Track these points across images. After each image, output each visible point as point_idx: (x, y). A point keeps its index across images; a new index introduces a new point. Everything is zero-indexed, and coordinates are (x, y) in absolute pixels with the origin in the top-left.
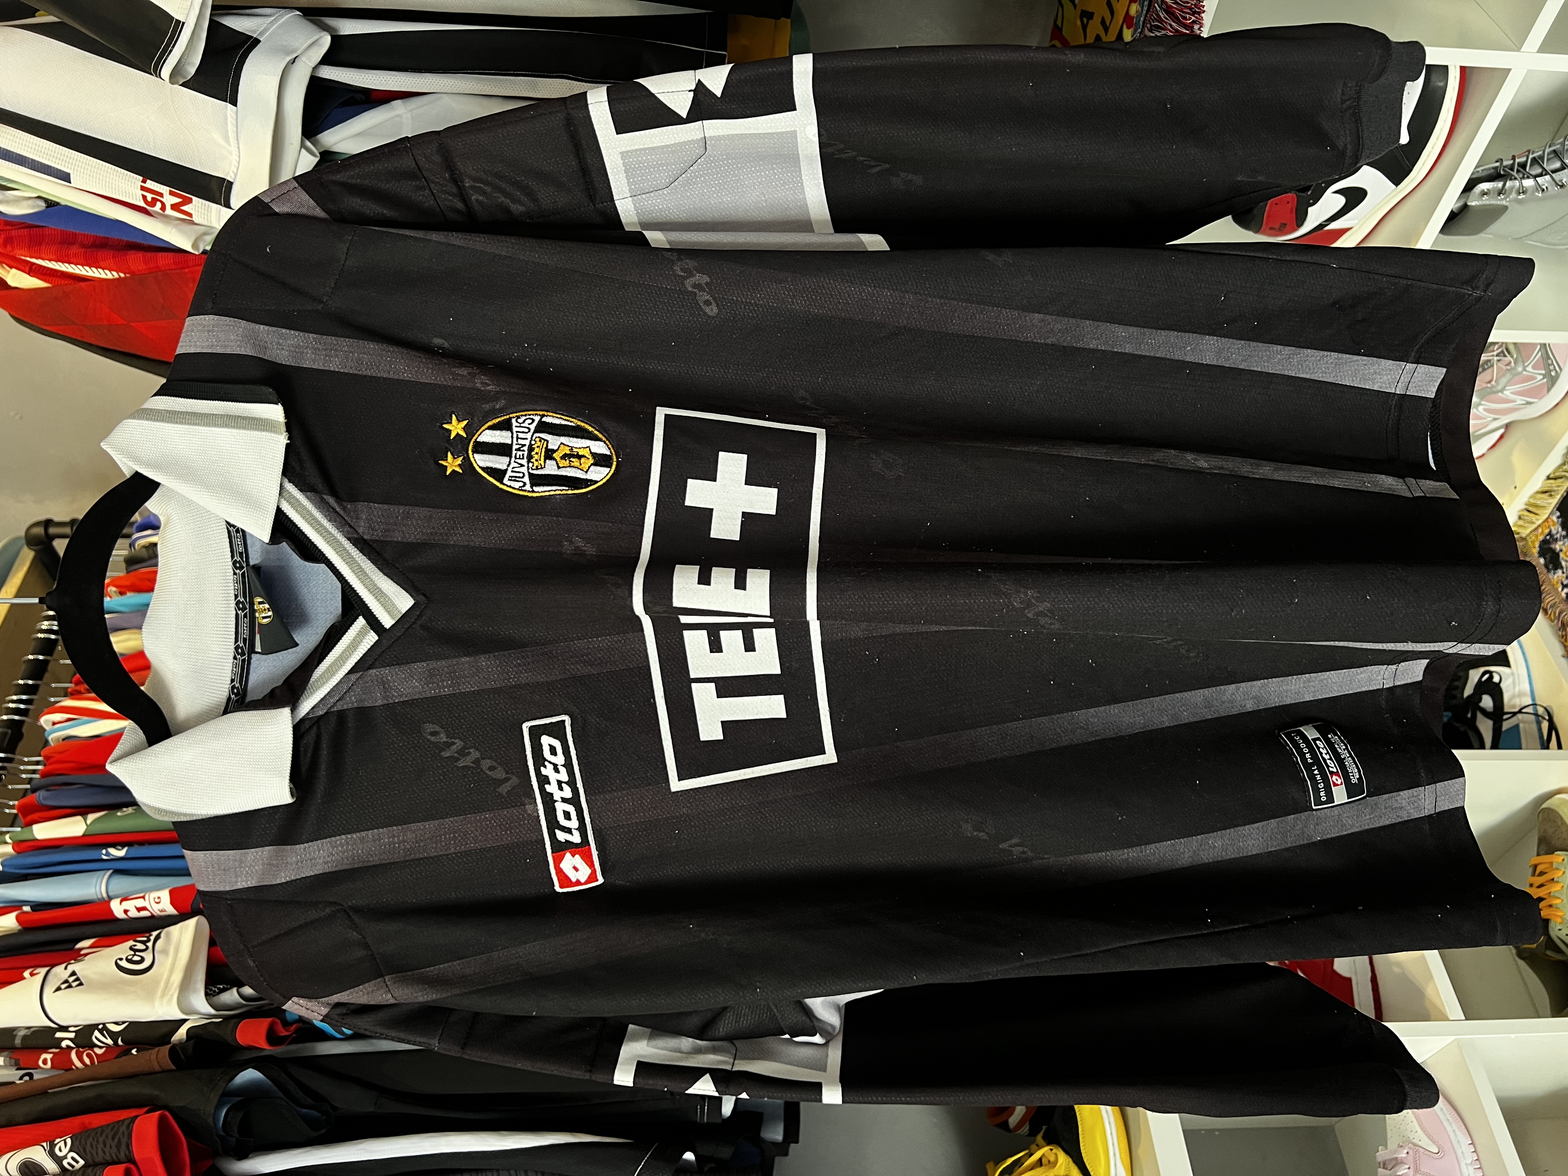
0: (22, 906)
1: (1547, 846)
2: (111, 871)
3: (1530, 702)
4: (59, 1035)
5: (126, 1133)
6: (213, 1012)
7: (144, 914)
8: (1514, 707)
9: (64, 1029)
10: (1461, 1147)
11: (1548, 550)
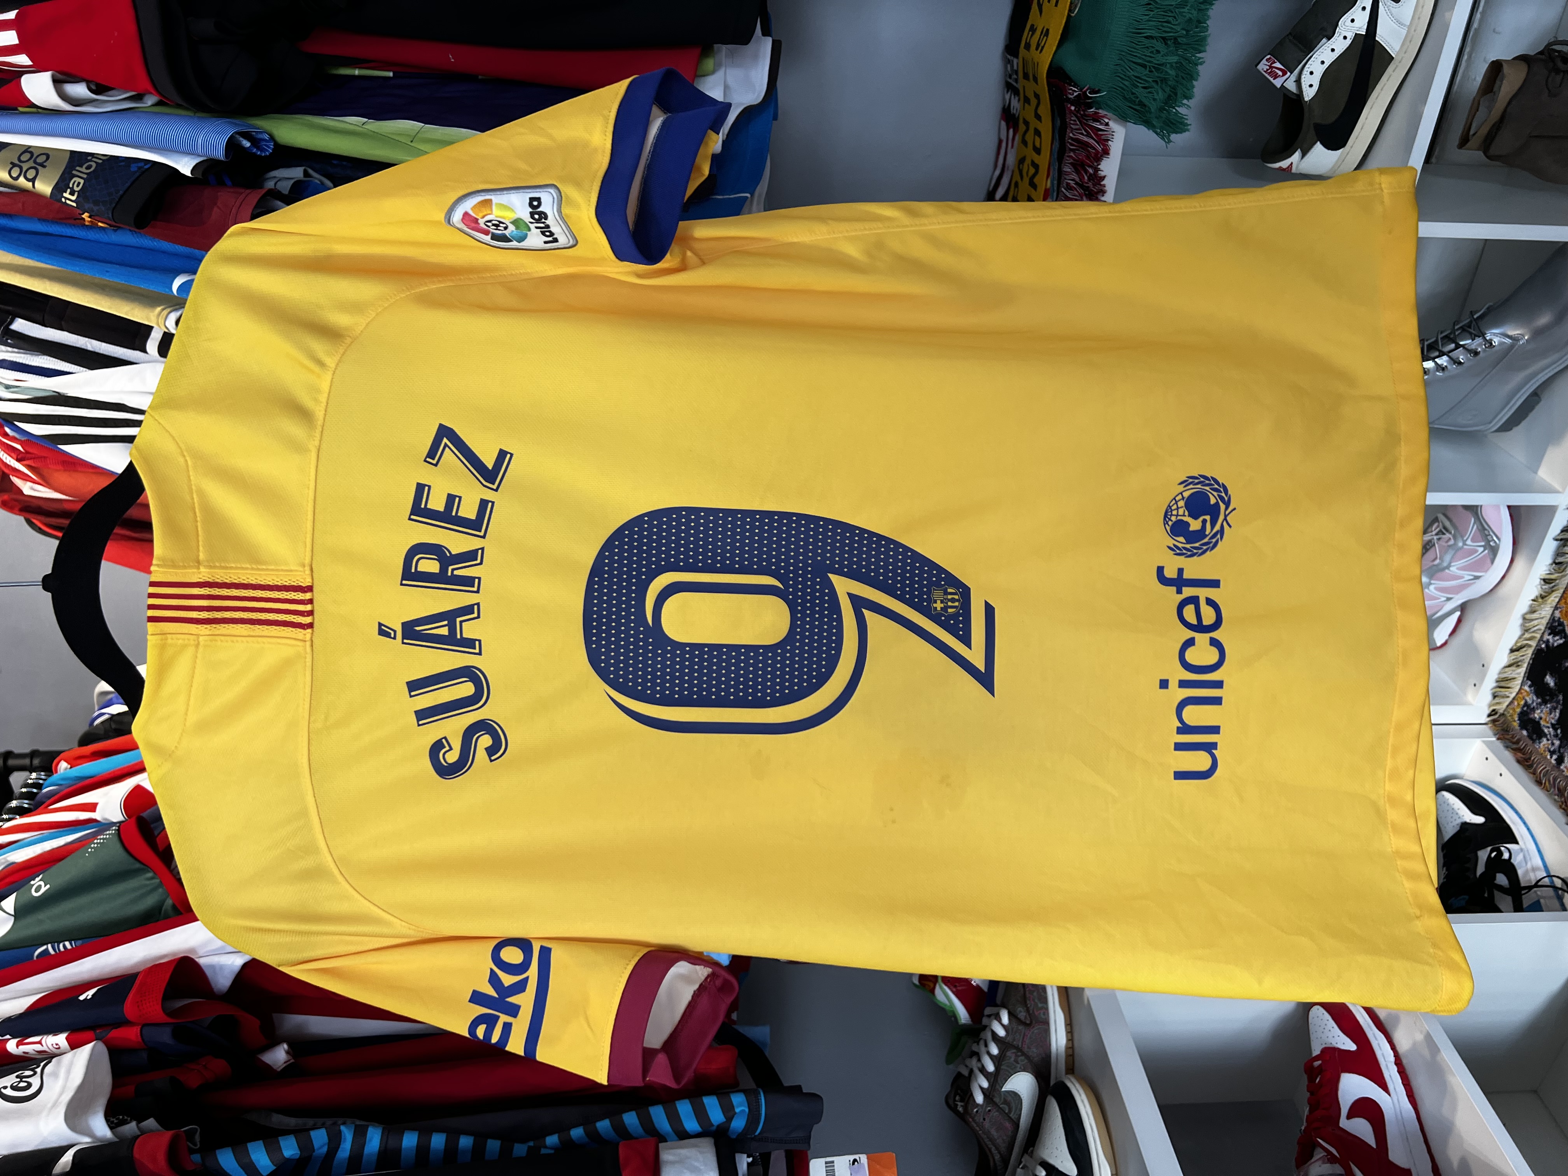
3: (1545, 875)
6: (113, 1136)
8: (1530, 881)
11: (1527, 720)
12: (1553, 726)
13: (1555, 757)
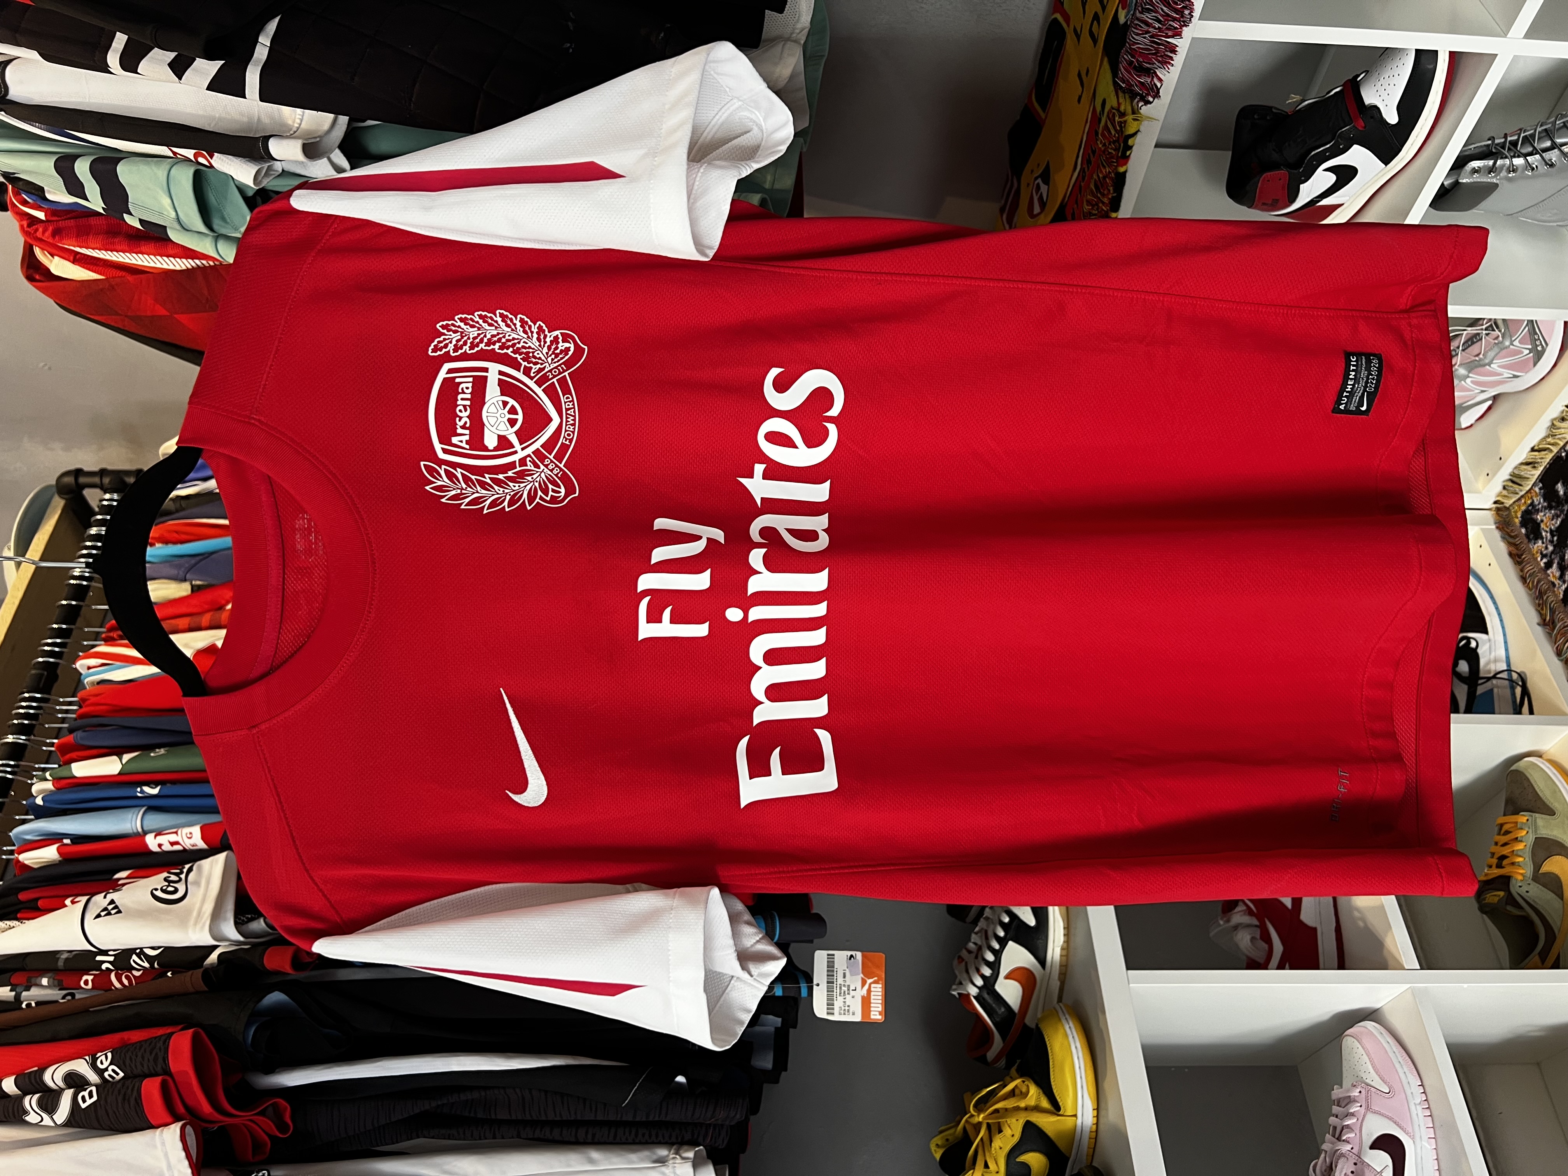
0: (62, 839)
1: (1514, 807)
2: (143, 809)
3: (1505, 668)
4: (99, 958)
5: (162, 1048)
6: (241, 939)
7: (177, 848)
8: (1489, 672)
9: (105, 953)
10: (1411, 1089)
11: (1529, 520)
12: (1551, 531)
13: (1545, 560)
